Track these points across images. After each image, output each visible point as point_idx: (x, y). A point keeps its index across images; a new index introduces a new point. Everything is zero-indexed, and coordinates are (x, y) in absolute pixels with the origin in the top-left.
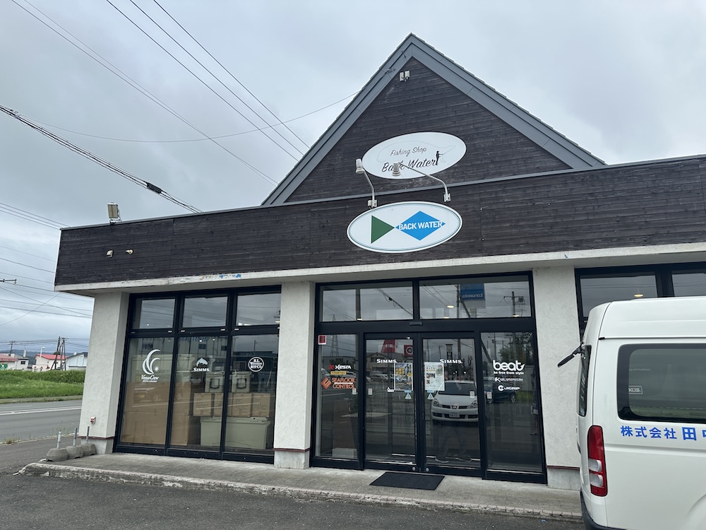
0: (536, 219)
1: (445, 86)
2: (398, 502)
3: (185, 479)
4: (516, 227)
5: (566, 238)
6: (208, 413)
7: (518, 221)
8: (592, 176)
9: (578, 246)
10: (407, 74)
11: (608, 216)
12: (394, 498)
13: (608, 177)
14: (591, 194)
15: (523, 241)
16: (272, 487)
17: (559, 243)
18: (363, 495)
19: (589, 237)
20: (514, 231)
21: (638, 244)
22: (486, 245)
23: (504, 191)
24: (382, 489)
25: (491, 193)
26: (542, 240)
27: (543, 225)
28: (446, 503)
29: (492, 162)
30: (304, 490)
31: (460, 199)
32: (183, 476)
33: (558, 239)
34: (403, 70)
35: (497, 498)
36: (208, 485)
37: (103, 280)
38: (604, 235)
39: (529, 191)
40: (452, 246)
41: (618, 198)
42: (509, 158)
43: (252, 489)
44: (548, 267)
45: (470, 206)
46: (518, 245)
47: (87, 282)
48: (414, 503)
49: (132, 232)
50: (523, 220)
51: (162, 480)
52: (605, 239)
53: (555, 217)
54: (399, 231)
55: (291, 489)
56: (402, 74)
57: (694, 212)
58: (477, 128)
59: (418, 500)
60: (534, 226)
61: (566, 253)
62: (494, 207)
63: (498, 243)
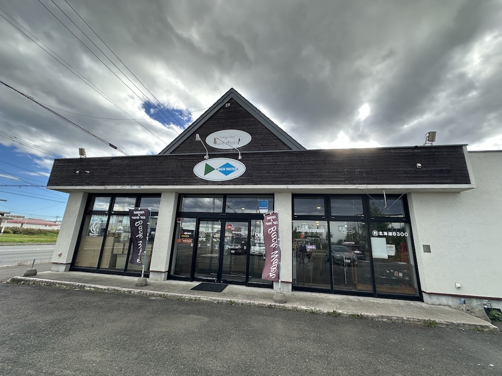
0: (277, 170)
1: (245, 111)
2: (201, 299)
3: (97, 286)
4: (268, 173)
5: (288, 179)
6: (121, 253)
7: (269, 170)
8: (301, 154)
9: (293, 183)
10: (229, 104)
11: (306, 171)
12: (199, 297)
13: (307, 154)
14: (300, 161)
15: (270, 179)
16: (140, 290)
17: (285, 181)
18: (184, 295)
19: (298, 179)
20: (267, 175)
21: (317, 184)
22: (255, 180)
23: (264, 157)
24: (196, 292)
25: (259, 157)
26: (278, 179)
27: (279, 173)
28: (224, 299)
29: (262, 145)
30: (156, 292)
31: (246, 159)
32: (96, 284)
33: (285, 179)
34: (227, 103)
35: (249, 296)
36: (108, 289)
37: (72, 185)
38: (304, 179)
39: (274, 158)
40: (240, 179)
41: (310, 164)
42: (269, 144)
43: (131, 291)
44: (281, 191)
45: (249, 162)
46: (268, 181)
47: (64, 185)
48: (208, 299)
49: (90, 163)
50: (271, 170)
51: (84, 286)
52: (304, 181)
53: (284, 170)
54: (217, 171)
55: (149, 292)
56: (227, 104)
57: (340, 172)
58: (257, 131)
59: (210, 298)
60: (275, 173)
61: (288, 186)
62: (260, 164)
63: (260, 180)
